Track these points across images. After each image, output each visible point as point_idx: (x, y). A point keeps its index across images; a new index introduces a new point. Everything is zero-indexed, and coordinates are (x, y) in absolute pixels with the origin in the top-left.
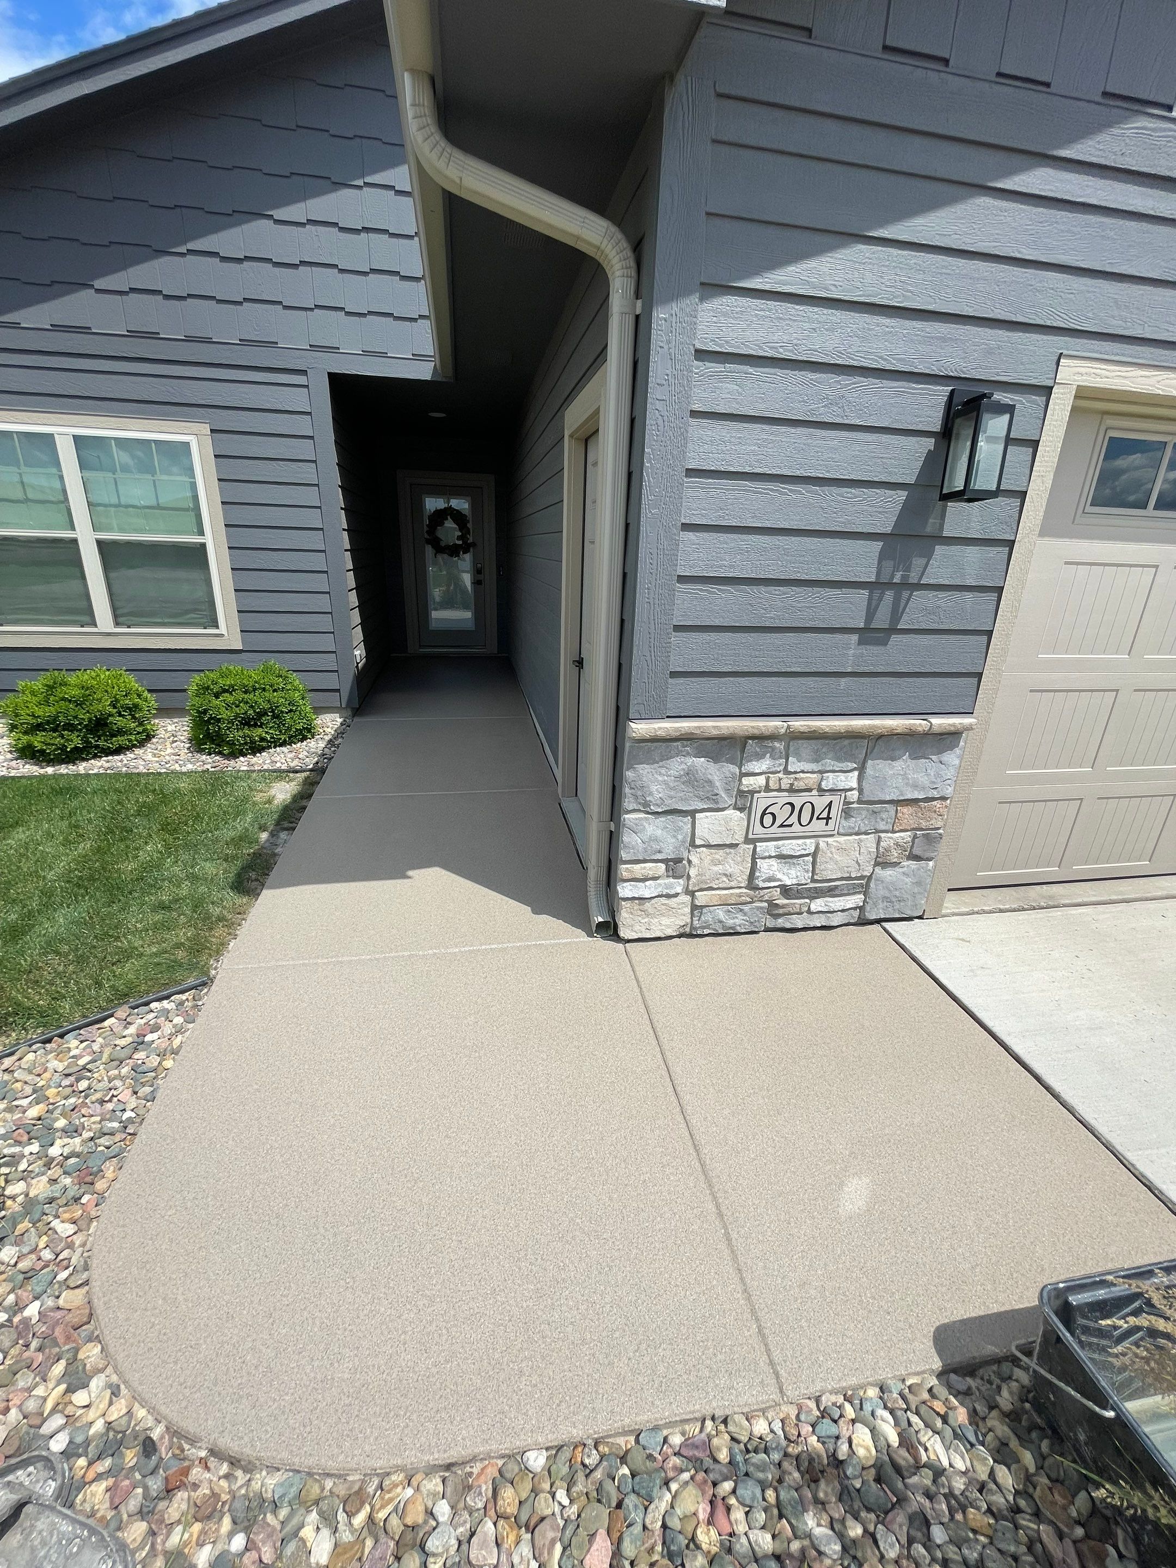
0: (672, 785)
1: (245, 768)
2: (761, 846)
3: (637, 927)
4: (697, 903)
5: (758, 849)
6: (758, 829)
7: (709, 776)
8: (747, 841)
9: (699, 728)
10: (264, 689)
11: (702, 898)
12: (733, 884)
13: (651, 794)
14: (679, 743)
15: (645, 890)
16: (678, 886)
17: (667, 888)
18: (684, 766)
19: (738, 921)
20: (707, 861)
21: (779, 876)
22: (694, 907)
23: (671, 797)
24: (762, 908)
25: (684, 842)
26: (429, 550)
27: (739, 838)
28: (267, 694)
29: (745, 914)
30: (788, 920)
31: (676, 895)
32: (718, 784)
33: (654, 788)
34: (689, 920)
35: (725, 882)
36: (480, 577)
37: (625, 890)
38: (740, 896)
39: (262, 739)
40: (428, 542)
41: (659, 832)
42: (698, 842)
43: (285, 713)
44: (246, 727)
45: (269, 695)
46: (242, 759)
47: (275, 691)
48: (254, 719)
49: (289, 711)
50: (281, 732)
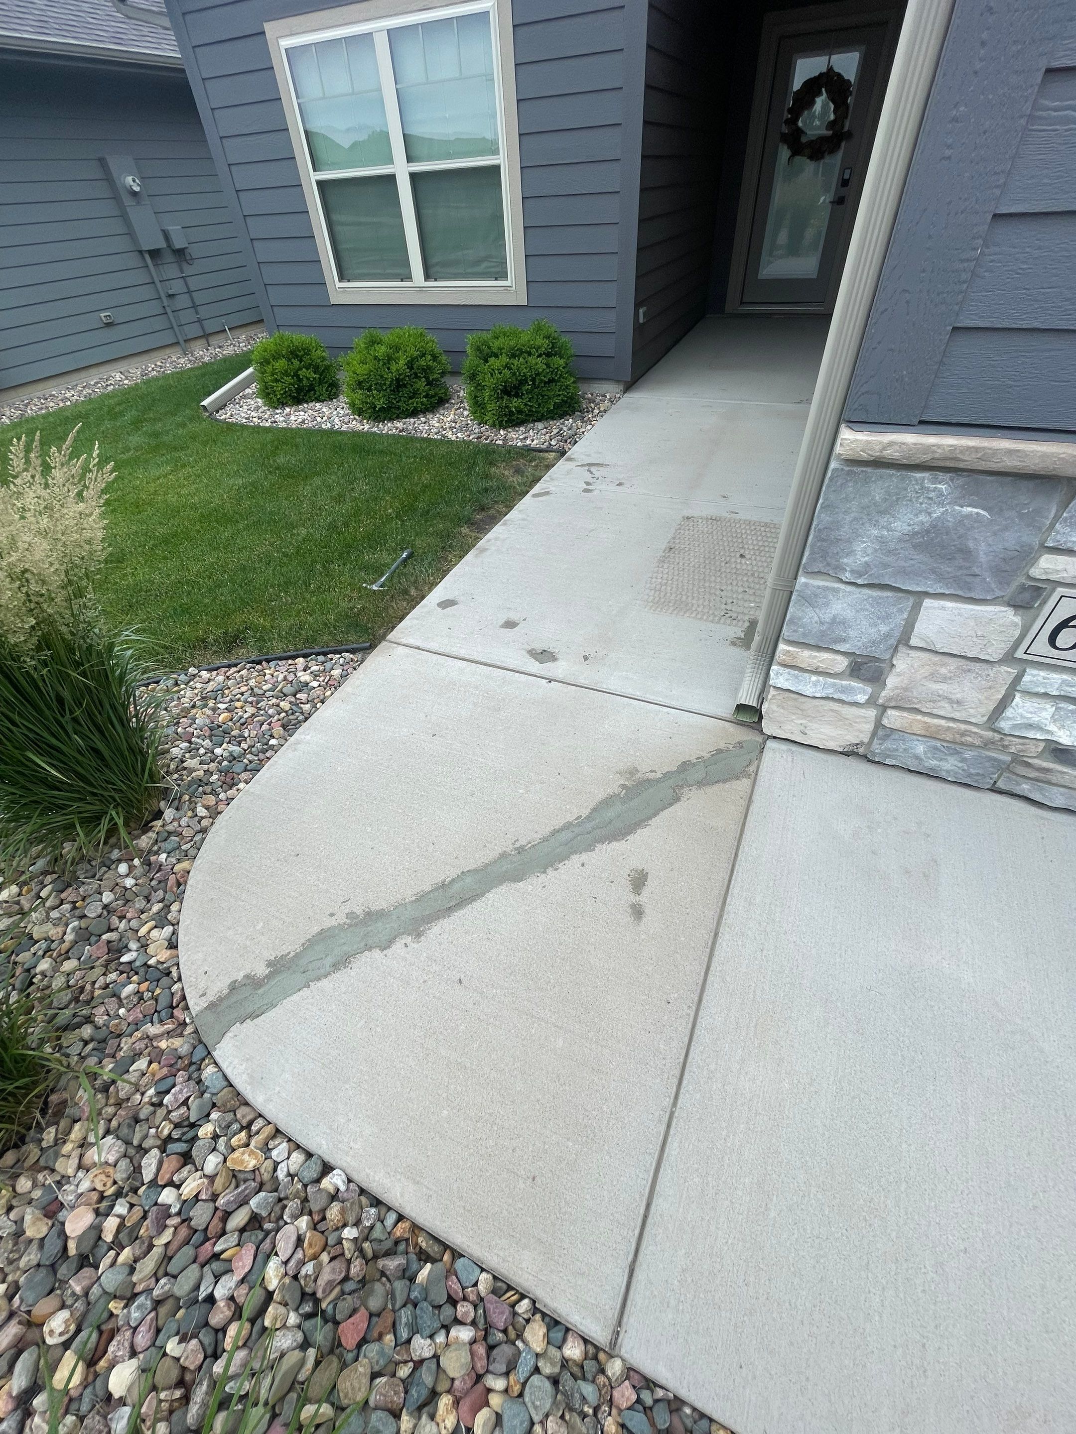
0: (892, 546)
1: (500, 443)
2: (1033, 677)
3: (787, 727)
4: (885, 722)
5: (1026, 678)
6: (1042, 646)
7: (971, 544)
8: (1009, 658)
9: (976, 449)
10: (530, 354)
11: (893, 719)
12: (957, 715)
13: (851, 553)
14: (926, 475)
15: (810, 686)
16: (861, 692)
17: (843, 692)
18: (923, 518)
19: (949, 765)
20: (925, 671)
21: (1052, 727)
22: (878, 724)
23: (886, 566)
24: (995, 760)
25: (887, 636)
26: (784, 153)
27: (995, 652)
28: (530, 358)
29: (964, 760)
30: (1041, 790)
31: (856, 704)
32: (983, 558)
33: (859, 547)
34: (866, 740)
35: (945, 709)
36: (844, 191)
37: (780, 677)
38: (963, 734)
39: (520, 412)
40: (784, 138)
41: (849, 614)
42: (914, 642)
43: (545, 383)
44: (506, 397)
45: (532, 360)
46: (502, 432)
47: (540, 356)
48: (515, 387)
49: (551, 381)
50: (539, 405)
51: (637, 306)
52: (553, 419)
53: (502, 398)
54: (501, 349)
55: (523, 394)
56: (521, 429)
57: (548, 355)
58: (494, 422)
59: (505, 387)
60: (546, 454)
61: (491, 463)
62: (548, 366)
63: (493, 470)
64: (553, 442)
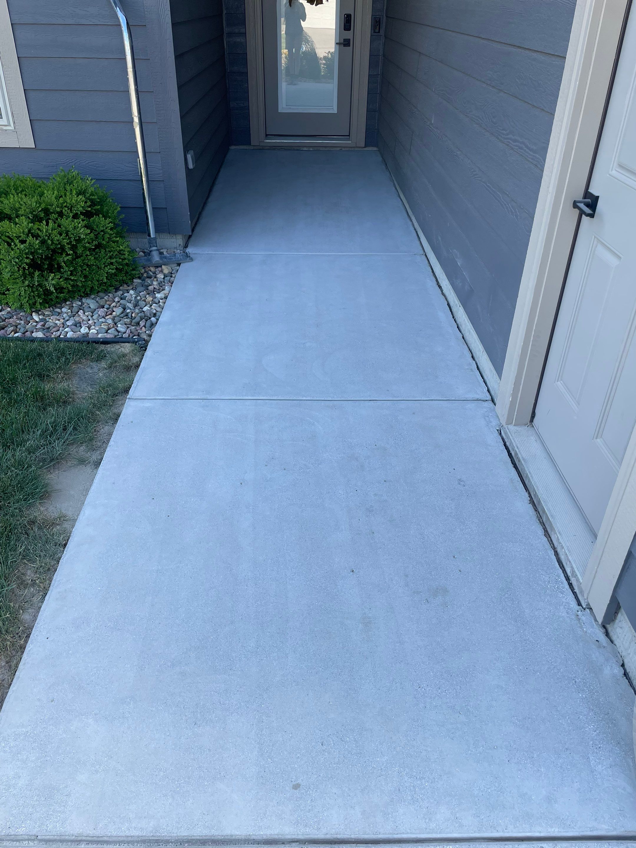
1: (39, 335)
10: (61, 214)
28: (64, 222)
36: (348, 35)
39: (60, 289)
43: (90, 249)
44: (37, 273)
45: (66, 223)
46: (36, 317)
47: (75, 216)
48: (47, 258)
49: (99, 246)
50: (86, 277)
51: (186, 150)
52: (106, 292)
53: (32, 275)
54: (17, 210)
55: (60, 267)
56: (64, 310)
57: (88, 215)
58: (22, 305)
59: (32, 260)
60: (117, 346)
61: (41, 376)
62: (92, 230)
63: (47, 386)
64: (121, 328)
